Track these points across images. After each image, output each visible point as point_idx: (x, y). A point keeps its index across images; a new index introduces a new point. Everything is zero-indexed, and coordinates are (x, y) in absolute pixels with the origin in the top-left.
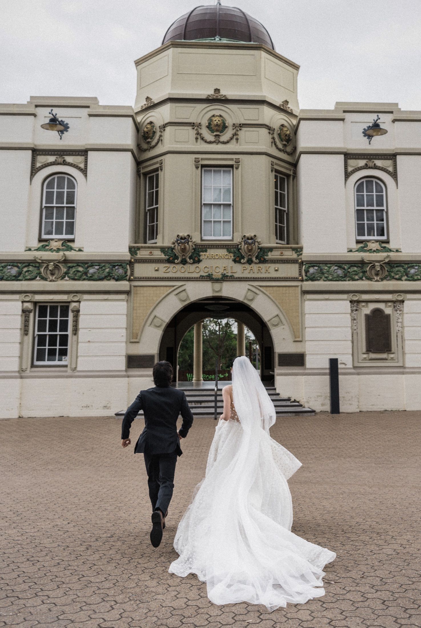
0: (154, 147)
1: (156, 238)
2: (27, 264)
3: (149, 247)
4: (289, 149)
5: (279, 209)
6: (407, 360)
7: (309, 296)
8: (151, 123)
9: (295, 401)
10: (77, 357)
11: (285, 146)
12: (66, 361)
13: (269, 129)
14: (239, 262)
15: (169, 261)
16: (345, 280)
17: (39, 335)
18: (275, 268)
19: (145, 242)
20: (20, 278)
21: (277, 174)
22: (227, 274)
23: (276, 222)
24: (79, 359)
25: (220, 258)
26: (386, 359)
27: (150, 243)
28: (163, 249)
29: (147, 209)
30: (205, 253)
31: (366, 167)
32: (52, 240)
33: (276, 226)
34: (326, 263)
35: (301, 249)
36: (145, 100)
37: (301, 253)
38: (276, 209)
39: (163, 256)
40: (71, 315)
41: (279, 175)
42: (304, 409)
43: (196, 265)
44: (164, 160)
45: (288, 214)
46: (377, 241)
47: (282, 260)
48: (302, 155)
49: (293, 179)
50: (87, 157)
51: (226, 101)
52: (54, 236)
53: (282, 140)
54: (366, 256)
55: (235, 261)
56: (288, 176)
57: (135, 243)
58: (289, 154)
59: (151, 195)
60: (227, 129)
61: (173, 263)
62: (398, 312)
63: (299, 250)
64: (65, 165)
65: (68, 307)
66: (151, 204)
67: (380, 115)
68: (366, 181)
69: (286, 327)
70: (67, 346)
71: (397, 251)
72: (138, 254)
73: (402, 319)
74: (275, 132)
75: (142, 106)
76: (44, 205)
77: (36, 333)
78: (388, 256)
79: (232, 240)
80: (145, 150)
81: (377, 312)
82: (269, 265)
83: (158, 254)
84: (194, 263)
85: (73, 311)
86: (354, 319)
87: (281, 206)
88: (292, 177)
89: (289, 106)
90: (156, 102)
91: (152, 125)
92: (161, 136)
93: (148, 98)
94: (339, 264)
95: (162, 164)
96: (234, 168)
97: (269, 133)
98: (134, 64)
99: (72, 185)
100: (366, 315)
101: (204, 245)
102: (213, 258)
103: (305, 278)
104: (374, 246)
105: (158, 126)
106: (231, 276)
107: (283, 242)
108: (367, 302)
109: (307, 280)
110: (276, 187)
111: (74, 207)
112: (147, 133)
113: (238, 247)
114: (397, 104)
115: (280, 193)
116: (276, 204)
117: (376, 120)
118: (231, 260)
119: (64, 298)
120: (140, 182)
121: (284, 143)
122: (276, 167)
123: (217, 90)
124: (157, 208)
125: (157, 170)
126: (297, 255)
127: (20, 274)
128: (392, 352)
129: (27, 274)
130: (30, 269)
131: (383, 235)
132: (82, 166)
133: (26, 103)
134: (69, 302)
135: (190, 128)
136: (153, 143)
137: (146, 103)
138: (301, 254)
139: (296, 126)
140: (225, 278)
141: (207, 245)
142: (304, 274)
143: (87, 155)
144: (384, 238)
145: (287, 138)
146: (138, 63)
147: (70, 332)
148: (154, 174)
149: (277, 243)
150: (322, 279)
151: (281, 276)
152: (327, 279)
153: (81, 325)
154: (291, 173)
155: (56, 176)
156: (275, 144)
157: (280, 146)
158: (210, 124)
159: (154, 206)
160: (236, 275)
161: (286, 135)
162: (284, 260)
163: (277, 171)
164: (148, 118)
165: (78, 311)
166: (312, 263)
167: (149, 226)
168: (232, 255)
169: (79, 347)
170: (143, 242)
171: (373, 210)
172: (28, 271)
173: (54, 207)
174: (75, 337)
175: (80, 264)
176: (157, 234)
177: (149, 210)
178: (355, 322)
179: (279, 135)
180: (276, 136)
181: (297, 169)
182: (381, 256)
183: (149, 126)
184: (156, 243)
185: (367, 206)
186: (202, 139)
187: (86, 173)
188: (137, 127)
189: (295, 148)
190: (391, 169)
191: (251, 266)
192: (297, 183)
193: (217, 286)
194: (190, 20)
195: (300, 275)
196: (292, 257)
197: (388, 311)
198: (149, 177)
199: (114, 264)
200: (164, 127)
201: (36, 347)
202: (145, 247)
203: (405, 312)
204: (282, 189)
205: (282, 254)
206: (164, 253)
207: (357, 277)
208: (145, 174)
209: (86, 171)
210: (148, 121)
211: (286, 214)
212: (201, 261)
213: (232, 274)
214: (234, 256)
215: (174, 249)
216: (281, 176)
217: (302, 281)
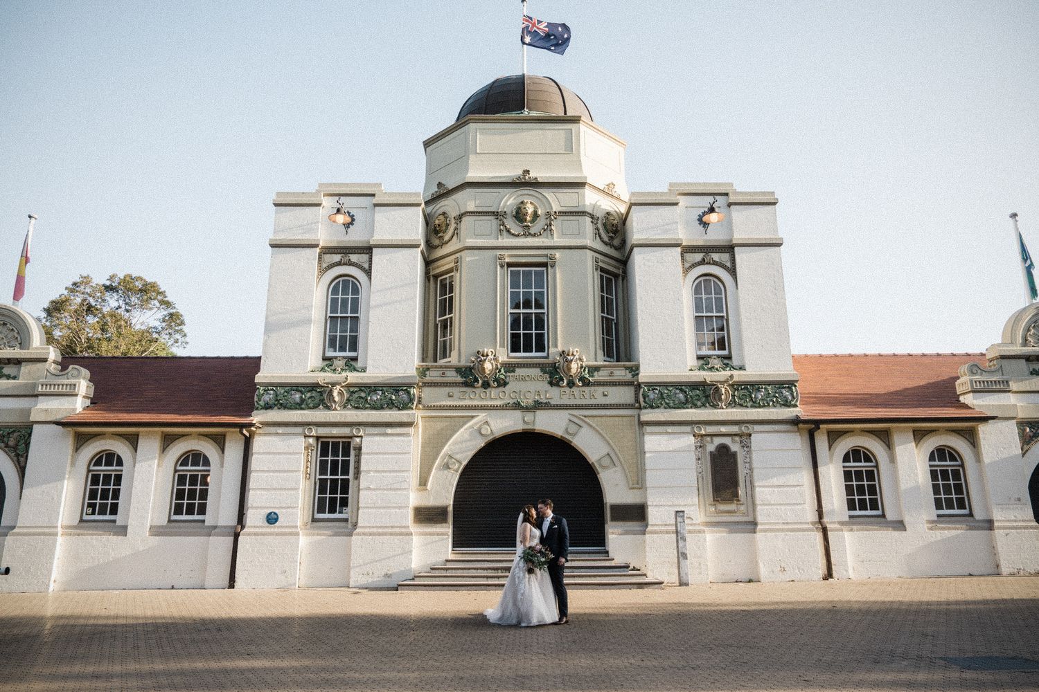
0: (447, 243)
1: (450, 356)
2: (310, 388)
3: (441, 367)
4: (616, 242)
5: (606, 318)
6: (758, 514)
7: (649, 429)
8: (444, 214)
9: (634, 569)
10: (358, 509)
11: (611, 238)
12: (347, 513)
13: (592, 218)
14: (557, 385)
15: (466, 384)
16: (687, 408)
17: (320, 479)
18: (603, 393)
19: (435, 361)
20: (303, 406)
21: (603, 274)
22: (541, 401)
23: (603, 334)
24: (360, 511)
25: (532, 379)
26: (734, 512)
27: (441, 362)
28: (459, 370)
29: (438, 319)
30: (512, 374)
31: (703, 262)
32: (336, 358)
33: (603, 338)
34: (666, 385)
35: (638, 368)
36: (436, 186)
37: (637, 372)
38: (603, 317)
39: (459, 379)
40: (352, 453)
41: (605, 275)
42: (647, 580)
43: (501, 389)
44: (461, 258)
45: (617, 324)
46: (719, 356)
47: (613, 382)
48: (635, 249)
49: (623, 280)
50: (372, 255)
51: (536, 184)
52: (338, 354)
53: (607, 231)
54: (708, 376)
55: (551, 384)
56: (616, 276)
57: (423, 362)
58: (616, 248)
59: (443, 302)
60: (538, 218)
61: (473, 386)
62: (745, 448)
63: (635, 370)
64: (350, 265)
65: (349, 443)
66: (443, 313)
67: (717, 197)
68: (704, 280)
69: (618, 468)
70: (348, 494)
71: (741, 369)
72: (428, 375)
73: (750, 458)
74: (599, 222)
75: (433, 194)
76: (329, 315)
77: (318, 477)
78: (732, 376)
79: (547, 357)
80: (436, 247)
81: (723, 449)
82: (596, 388)
83: (452, 376)
84: (498, 386)
85: (355, 449)
86: (699, 459)
87: (608, 314)
88: (621, 277)
89: (615, 189)
90: (450, 188)
91: (445, 215)
92: (456, 229)
93: (440, 185)
94: (679, 386)
95: (457, 262)
96: (549, 267)
97: (592, 222)
98: (422, 145)
99: (356, 291)
100: (711, 453)
101: (512, 364)
102: (523, 379)
103: (643, 404)
104: (717, 363)
105: (453, 217)
106: (546, 403)
107: (612, 360)
108: (712, 435)
109: (645, 408)
110: (602, 291)
111: (358, 317)
112: (439, 225)
113: (555, 366)
114: (731, 184)
115: (607, 297)
116: (603, 312)
117: (712, 203)
118: (547, 382)
119: (345, 431)
120: (429, 286)
121: (611, 234)
122: (601, 264)
123: (527, 172)
124: (451, 318)
125: (451, 271)
126: (632, 375)
127: (302, 400)
128: (741, 502)
129: (310, 400)
130: (313, 395)
131: (724, 349)
132: (366, 266)
133: (314, 191)
134: (351, 437)
135: (492, 218)
136: (446, 238)
137: (437, 190)
138: (638, 374)
139: (624, 216)
140: (538, 406)
141: (514, 364)
142: (641, 399)
143: (372, 253)
144: (725, 353)
145: (614, 229)
146: (427, 144)
147: (351, 476)
148: (447, 276)
149: (605, 361)
150: (663, 407)
151: (613, 402)
152: (669, 407)
153: (363, 467)
154: (620, 272)
155: (341, 279)
156: (600, 236)
157: (606, 239)
158: (517, 213)
159: (447, 316)
160: (552, 402)
161: (613, 225)
162: (616, 382)
163: (602, 270)
164: (440, 208)
165: (360, 449)
166: (652, 386)
167: (440, 341)
168: (548, 376)
169: (360, 495)
170: (432, 360)
171: (712, 317)
172: (311, 397)
173: (338, 317)
174: (356, 482)
175: (363, 388)
176: (451, 351)
177: (439, 321)
178: (700, 462)
179: (605, 225)
180: (600, 226)
181: (628, 267)
182: (724, 374)
183: (442, 218)
184: (450, 362)
185: (706, 312)
186: (508, 231)
187: (371, 275)
188: (427, 219)
189: (624, 242)
190: (728, 264)
191: (572, 390)
192: (627, 284)
193: (529, 417)
194: (491, 92)
195: (637, 401)
196: (625, 378)
197: (735, 447)
198: (441, 281)
199: (398, 388)
200: (460, 218)
201: (317, 495)
202: (436, 367)
203: (753, 448)
204: (609, 292)
205: (611, 374)
206: (460, 374)
207: (699, 403)
208: (436, 277)
209: (371, 273)
210: (440, 211)
211: (615, 324)
212: (508, 383)
213: (547, 401)
214: (550, 377)
215: (473, 368)
216: (608, 276)
217: (640, 408)
